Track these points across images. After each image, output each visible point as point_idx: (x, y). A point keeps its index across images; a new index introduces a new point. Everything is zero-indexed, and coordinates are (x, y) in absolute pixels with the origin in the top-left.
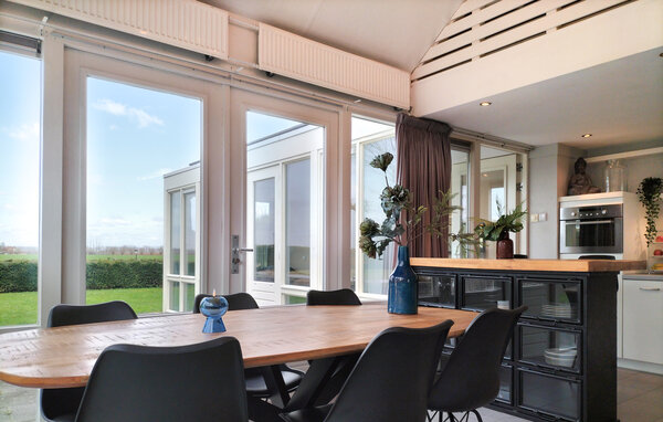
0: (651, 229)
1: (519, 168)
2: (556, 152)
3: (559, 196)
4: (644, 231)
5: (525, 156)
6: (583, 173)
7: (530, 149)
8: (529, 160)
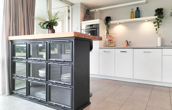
0: (108, 33)
1: (69, 11)
2: (80, 6)
3: (81, 21)
4: (106, 34)
5: (71, 7)
6: (89, 14)
7: (72, 4)
8: (72, 8)
